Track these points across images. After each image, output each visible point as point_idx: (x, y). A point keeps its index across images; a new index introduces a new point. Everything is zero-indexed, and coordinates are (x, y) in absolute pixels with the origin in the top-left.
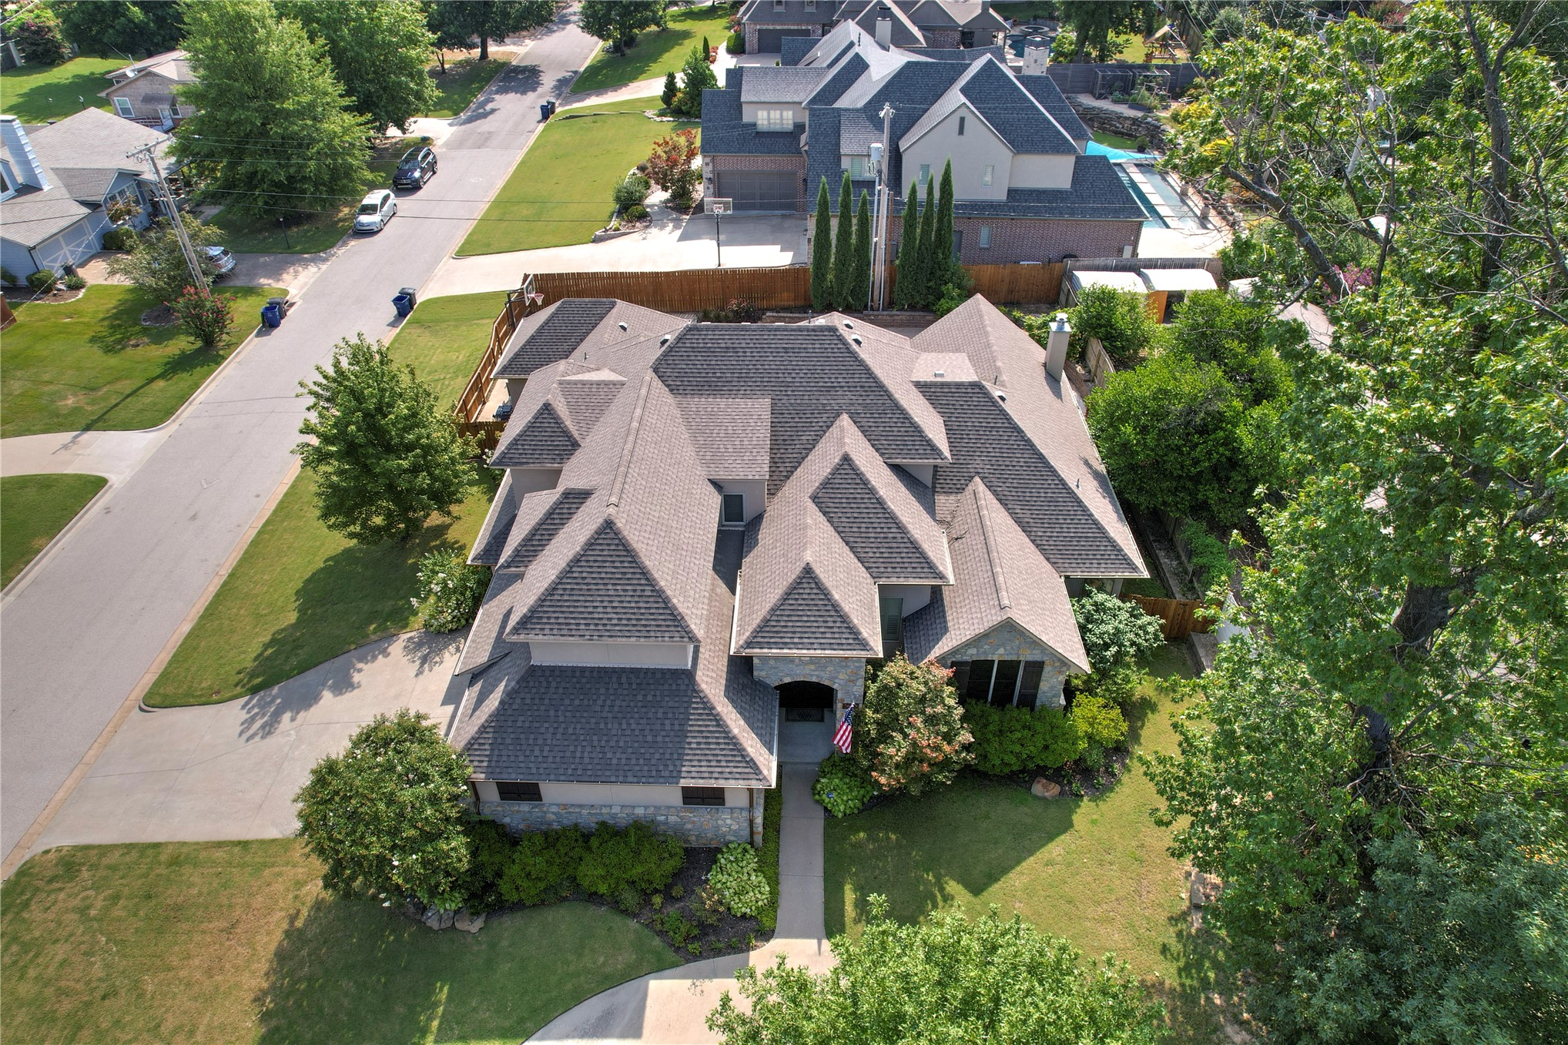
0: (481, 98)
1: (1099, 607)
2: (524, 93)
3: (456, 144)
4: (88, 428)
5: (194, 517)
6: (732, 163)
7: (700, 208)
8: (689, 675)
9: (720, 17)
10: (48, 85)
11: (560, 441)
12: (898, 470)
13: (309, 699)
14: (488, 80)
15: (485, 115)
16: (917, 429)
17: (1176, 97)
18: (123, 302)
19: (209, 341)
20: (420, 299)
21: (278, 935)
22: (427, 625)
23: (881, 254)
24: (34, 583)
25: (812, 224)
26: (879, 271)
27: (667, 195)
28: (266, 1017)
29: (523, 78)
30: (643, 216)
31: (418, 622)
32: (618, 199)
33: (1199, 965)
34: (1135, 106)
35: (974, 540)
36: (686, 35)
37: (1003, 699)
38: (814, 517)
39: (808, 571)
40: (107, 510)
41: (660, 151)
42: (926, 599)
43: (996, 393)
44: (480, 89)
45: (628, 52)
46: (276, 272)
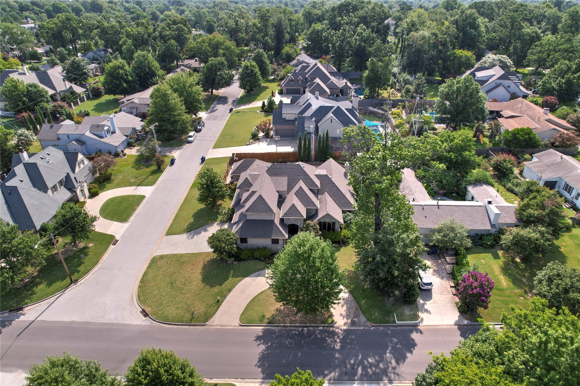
0: (213, 106)
1: (348, 215)
2: (224, 104)
3: (208, 119)
4: (138, 186)
5: (166, 203)
6: (279, 127)
7: (272, 137)
8: (273, 221)
9: (276, 82)
10: (100, 103)
11: (249, 184)
12: (310, 190)
13: (200, 233)
14: (214, 101)
15: (214, 111)
16: (314, 183)
17: (394, 107)
18: (136, 159)
19: (159, 167)
20: (206, 159)
21: (202, 265)
22: (220, 221)
23: (313, 149)
24: (137, 215)
25: (298, 142)
26: (313, 153)
27: (264, 134)
28: (202, 275)
29: (223, 100)
30: (258, 139)
31: (219, 220)
32: (252, 135)
33: (358, 268)
34: (383, 110)
35: (324, 202)
36: (267, 88)
37: (329, 230)
38: (295, 197)
39: (293, 204)
40: (147, 202)
41: (262, 124)
42: (315, 212)
43: (330, 177)
44: (212, 103)
45: (251, 93)
46: (170, 152)
